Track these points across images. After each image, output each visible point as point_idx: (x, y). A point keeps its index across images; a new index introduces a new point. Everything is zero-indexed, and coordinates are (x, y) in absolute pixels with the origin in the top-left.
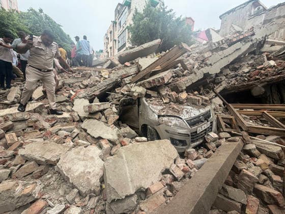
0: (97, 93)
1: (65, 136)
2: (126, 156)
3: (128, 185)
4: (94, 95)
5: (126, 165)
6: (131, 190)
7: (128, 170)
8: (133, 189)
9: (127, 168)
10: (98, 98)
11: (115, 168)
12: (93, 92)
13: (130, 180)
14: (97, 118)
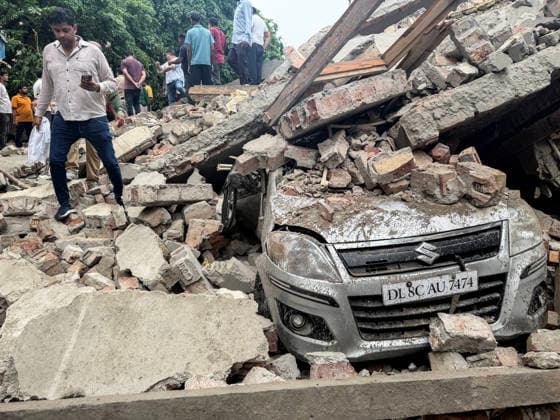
0: (198, 157)
1: (72, 258)
2: (88, 312)
3: (53, 377)
4: (189, 162)
5: (76, 332)
6: (53, 389)
7: (71, 347)
8: (58, 390)
9: (74, 340)
10: (200, 173)
11: (47, 331)
12: (188, 154)
13: (63, 367)
14: (154, 224)
